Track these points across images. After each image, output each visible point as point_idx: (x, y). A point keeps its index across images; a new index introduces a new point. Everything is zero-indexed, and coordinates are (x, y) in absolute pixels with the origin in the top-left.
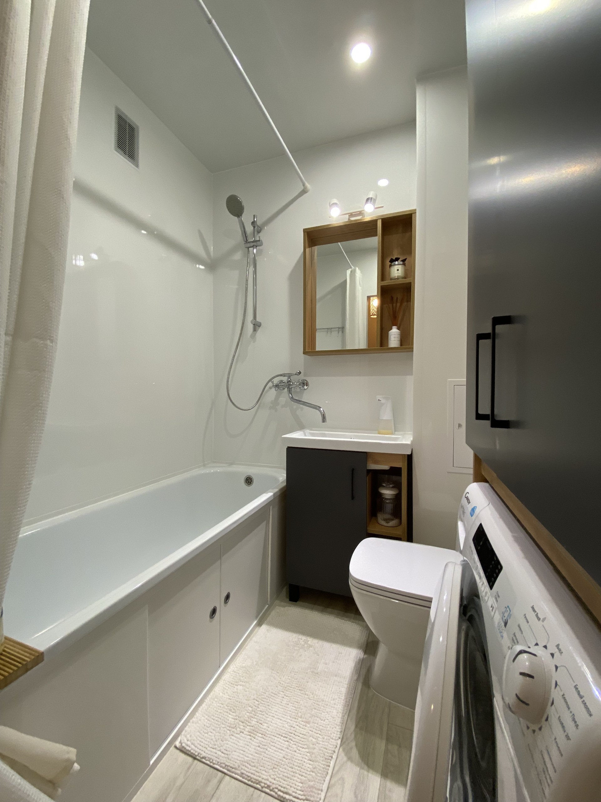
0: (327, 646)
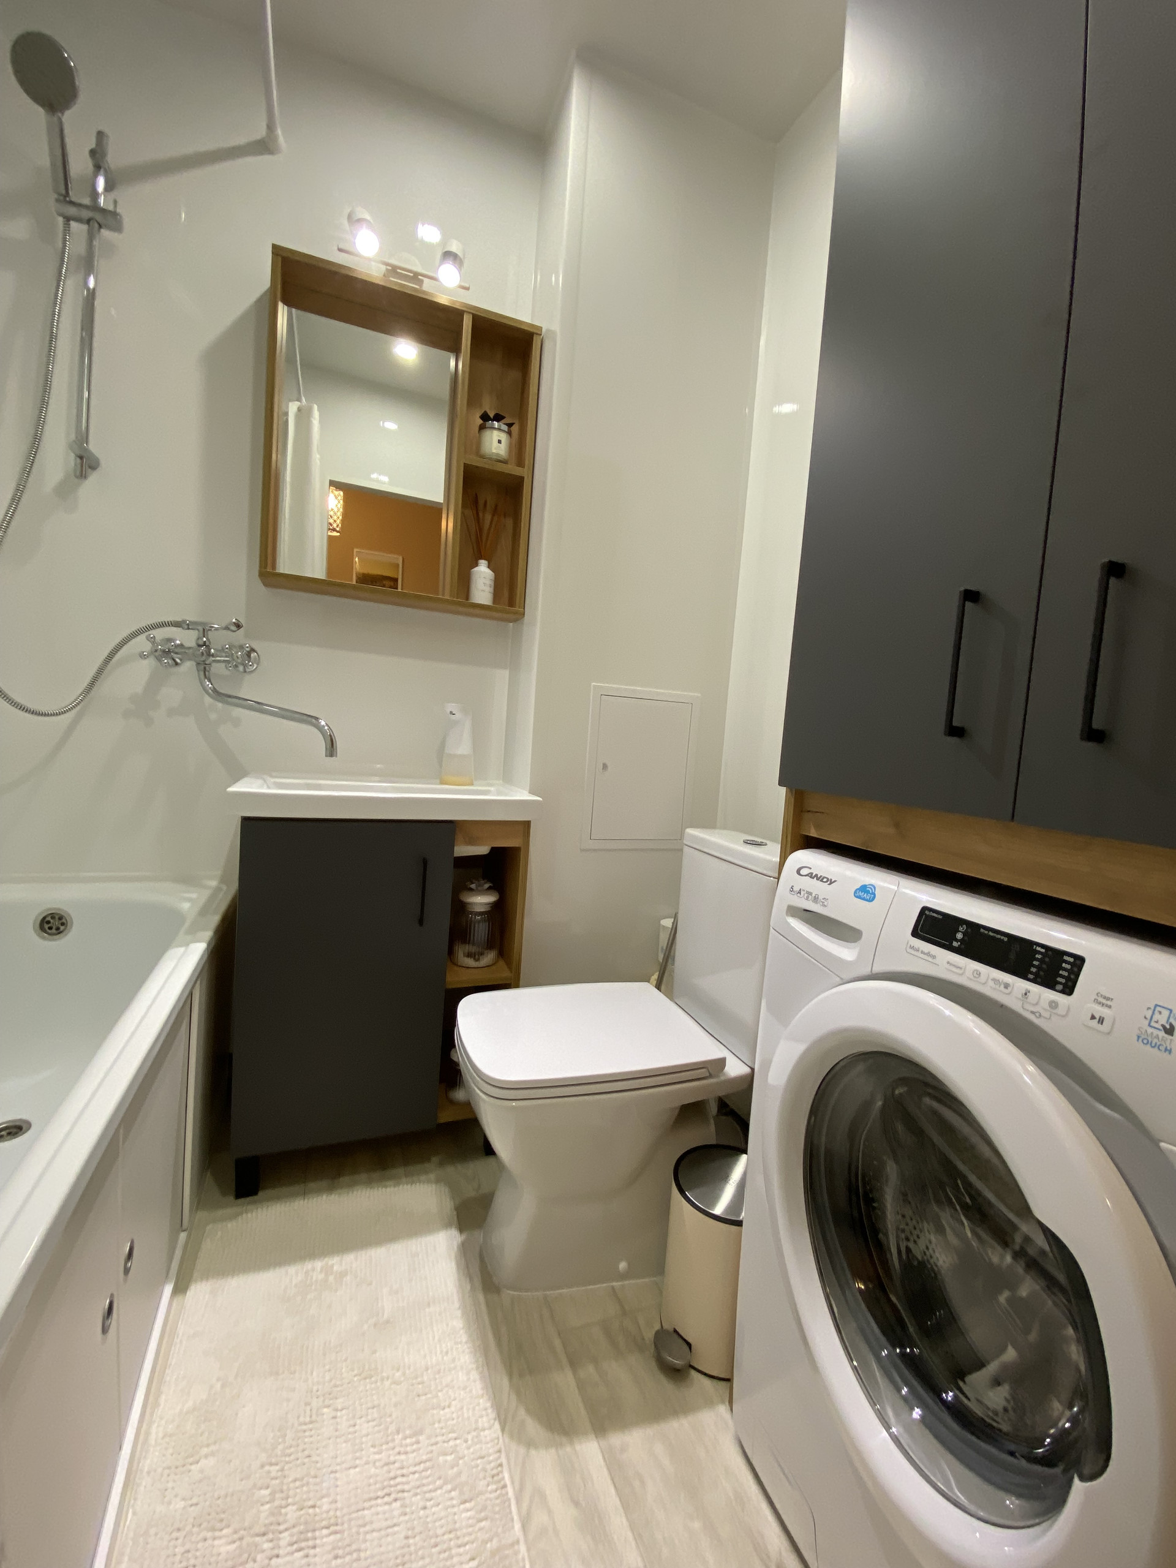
0: (379, 1254)
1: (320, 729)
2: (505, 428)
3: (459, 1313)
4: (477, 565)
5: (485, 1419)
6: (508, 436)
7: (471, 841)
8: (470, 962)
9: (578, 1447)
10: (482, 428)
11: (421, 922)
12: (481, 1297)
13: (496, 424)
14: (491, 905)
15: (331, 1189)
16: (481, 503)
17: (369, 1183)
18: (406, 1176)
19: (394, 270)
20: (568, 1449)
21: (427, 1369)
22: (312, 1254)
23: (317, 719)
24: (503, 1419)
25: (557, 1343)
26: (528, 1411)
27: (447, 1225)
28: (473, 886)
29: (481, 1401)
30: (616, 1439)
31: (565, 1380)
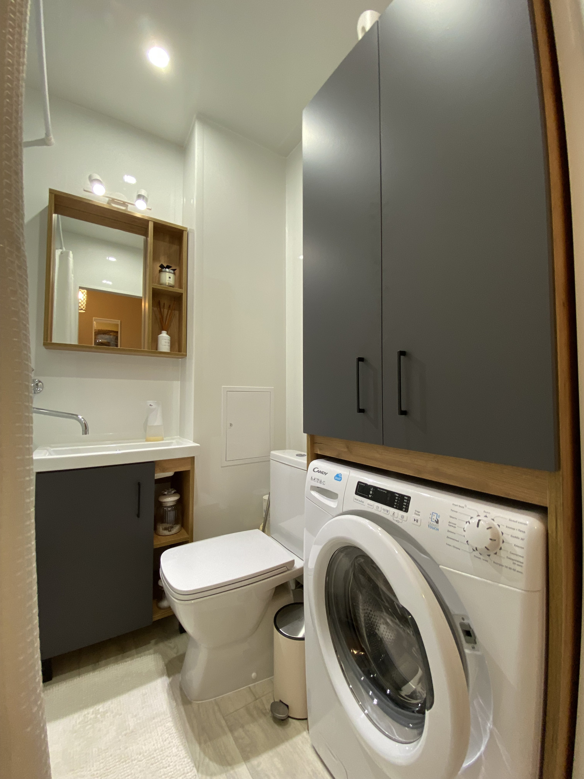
0: (124, 699)
1: (79, 421)
2: (172, 271)
3: (170, 719)
4: (161, 333)
5: (188, 768)
6: (174, 275)
7: (164, 470)
8: (166, 533)
9: (236, 770)
10: (160, 271)
11: (138, 516)
12: (182, 708)
13: (167, 270)
14: (176, 501)
15: (94, 670)
16: (162, 305)
17: (116, 662)
18: (137, 653)
19: (113, 200)
20: (232, 772)
21: (155, 751)
22: (86, 706)
23: (77, 415)
24: (198, 766)
25: (223, 722)
26: (210, 759)
27: (161, 675)
28: (166, 493)
29: (186, 759)
30: (255, 762)
31: (229, 740)
